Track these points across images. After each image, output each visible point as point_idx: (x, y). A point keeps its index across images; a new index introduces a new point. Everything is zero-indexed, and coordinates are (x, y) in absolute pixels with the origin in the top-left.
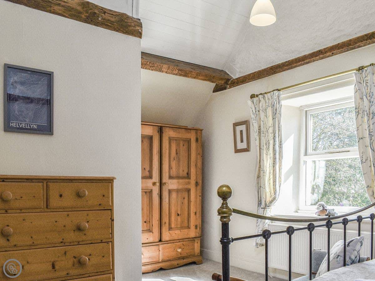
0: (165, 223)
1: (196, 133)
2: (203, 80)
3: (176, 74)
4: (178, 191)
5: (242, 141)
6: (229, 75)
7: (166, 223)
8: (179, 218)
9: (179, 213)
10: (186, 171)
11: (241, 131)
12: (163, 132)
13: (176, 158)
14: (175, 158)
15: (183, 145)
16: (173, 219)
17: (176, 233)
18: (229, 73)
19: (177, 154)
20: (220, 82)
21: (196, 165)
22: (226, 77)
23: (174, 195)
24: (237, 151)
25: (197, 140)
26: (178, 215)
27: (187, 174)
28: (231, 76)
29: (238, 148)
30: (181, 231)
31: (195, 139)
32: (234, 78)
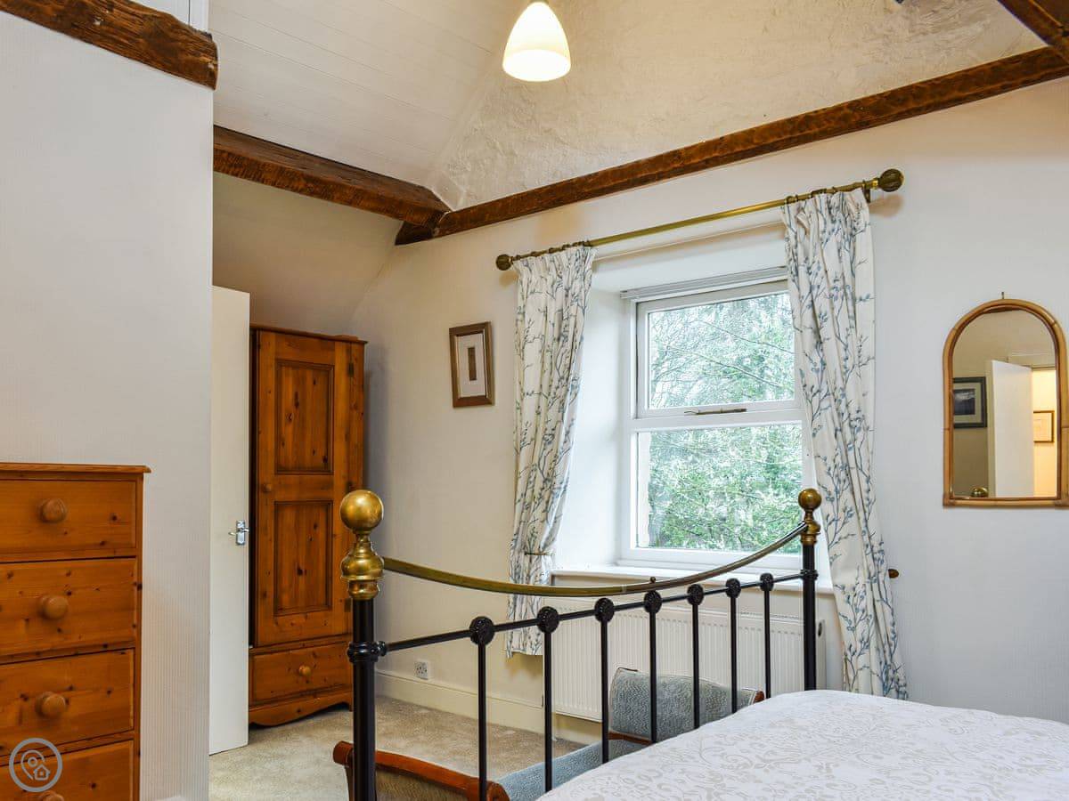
0: (265, 595)
1: (349, 351)
2: (373, 210)
3: (301, 191)
4: (298, 505)
5: (473, 377)
6: (439, 200)
7: (268, 594)
8: (302, 579)
9: (303, 568)
10: (321, 453)
11: (471, 351)
12: (259, 346)
13: (295, 416)
14: (292, 417)
15: (314, 383)
16: (285, 582)
17: (294, 622)
18: (438, 196)
19: (297, 405)
20: (416, 217)
21: (348, 437)
22: (433, 205)
23: (289, 517)
24: (460, 402)
25: (350, 370)
26: (300, 572)
27: (325, 460)
28: (446, 203)
29: (463, 394)
30: (306, 617)
31: (344, 366)
32: (454, 210)
